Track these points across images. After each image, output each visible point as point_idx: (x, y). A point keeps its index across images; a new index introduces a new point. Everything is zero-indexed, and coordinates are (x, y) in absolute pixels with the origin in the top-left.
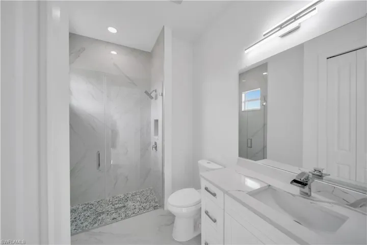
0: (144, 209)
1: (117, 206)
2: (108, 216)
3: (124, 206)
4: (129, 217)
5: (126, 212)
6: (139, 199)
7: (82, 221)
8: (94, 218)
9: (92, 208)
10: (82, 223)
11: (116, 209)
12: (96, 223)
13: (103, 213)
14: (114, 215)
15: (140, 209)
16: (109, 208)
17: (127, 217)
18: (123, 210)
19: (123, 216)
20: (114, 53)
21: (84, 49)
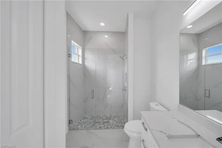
0: (118, 126)
1: (105, 121)
2: (99, 125)
3: (108, 122)
4: (108, 129)
5: (108, 125)
6: (116, 120)
7: (88, 124)
8: (93, 124)
9: (93, 119)
10: (88, 125)
11: (104, 122)
12: (93, 127)
13: (97, 123)
14: (102, 126)
15: (115, 126)
16: (101, 120)
17: (107, 128)
18: (107, 124)
19: (106, 127)
20: (106, 36)
21: (91, 38)
